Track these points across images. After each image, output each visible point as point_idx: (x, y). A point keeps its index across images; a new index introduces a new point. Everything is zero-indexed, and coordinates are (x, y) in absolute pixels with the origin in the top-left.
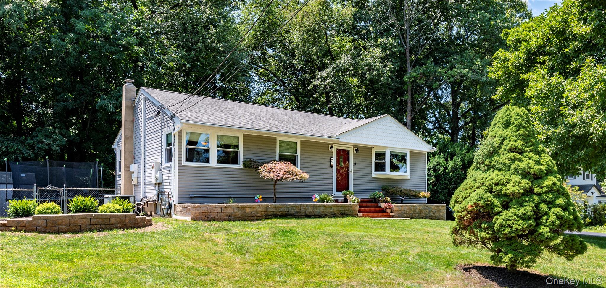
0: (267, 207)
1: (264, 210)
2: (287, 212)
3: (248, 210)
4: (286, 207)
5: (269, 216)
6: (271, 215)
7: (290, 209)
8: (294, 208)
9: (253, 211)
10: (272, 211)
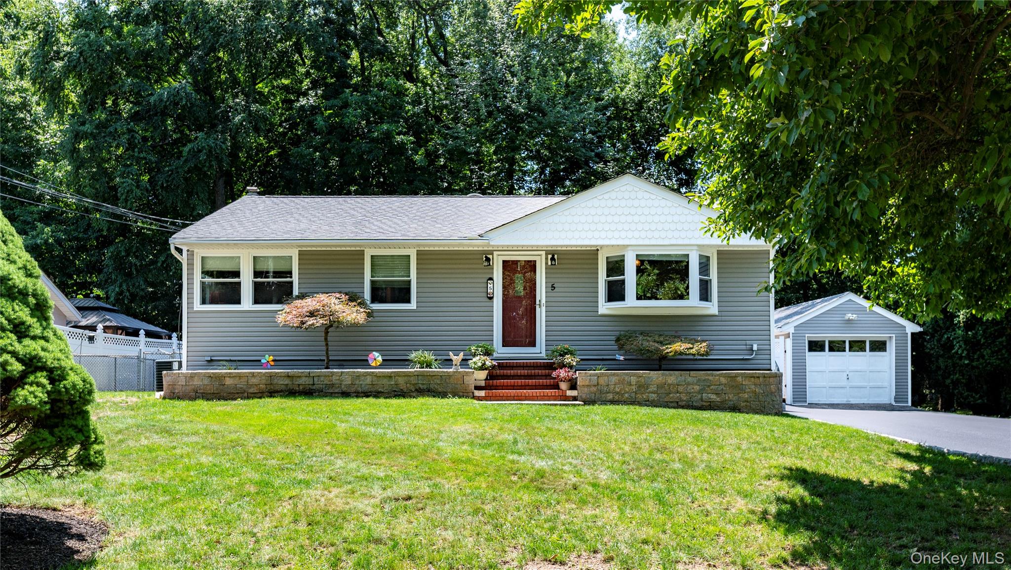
0: (271, 376)
1: (264, 382)
2: (311, 387)
3: (228, 382)
4: (308, 376)
5: (277, 392)
6: (281, 391)
7: (316, 379)
8: (322, 379)
10: (282, 383)
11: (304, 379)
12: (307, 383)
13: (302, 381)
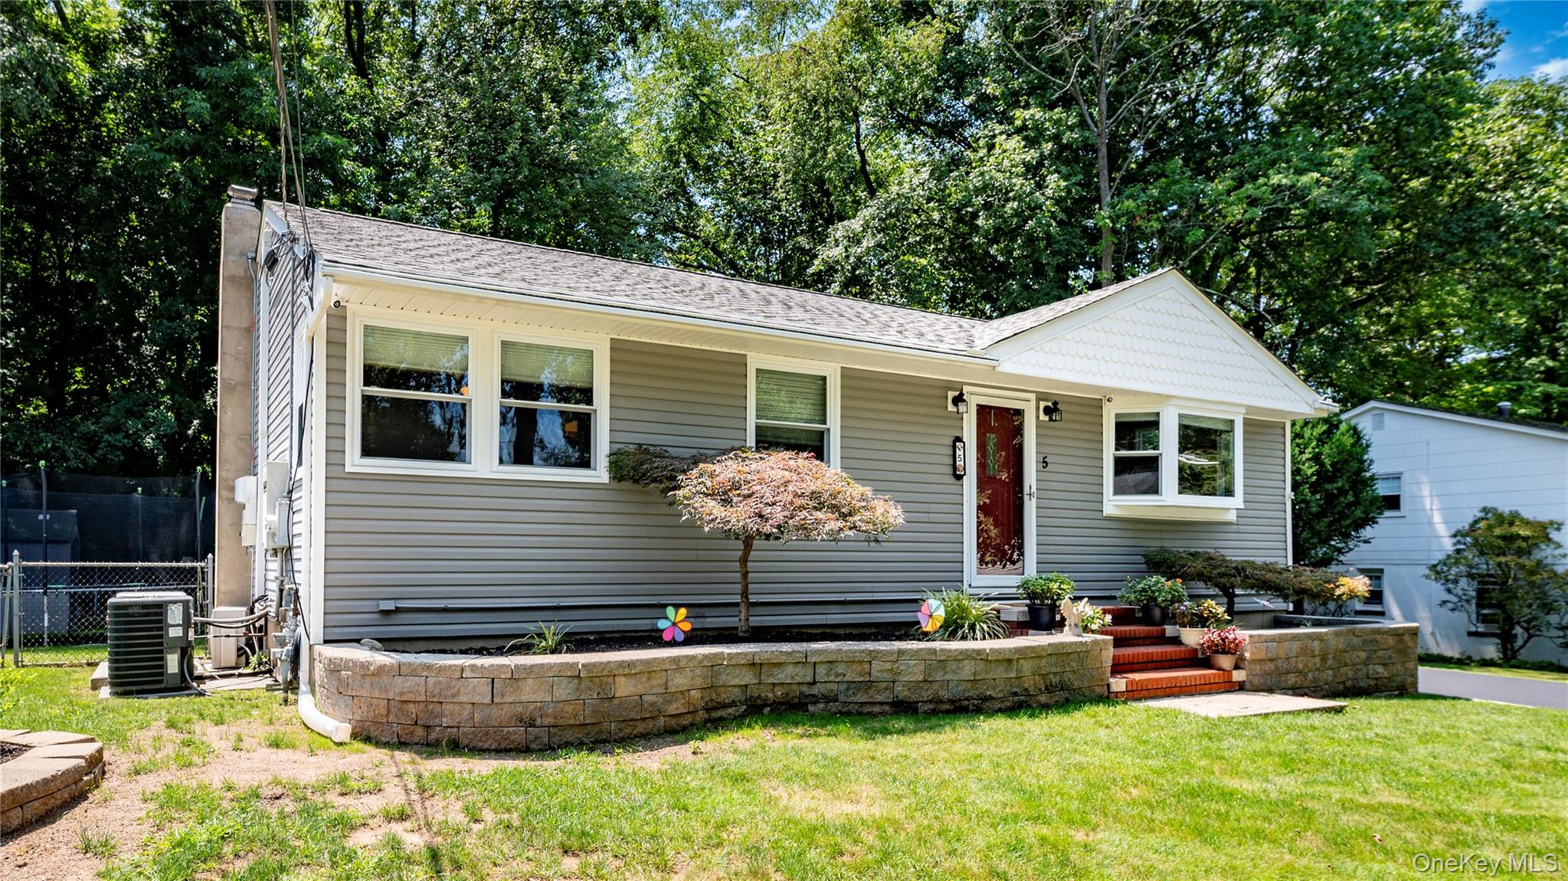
0: (713, 665)
1: (699, 682)
2: (805, 689)
3: (624, 688)
4: (803, 662)
5: (725, 706)
6: (733, 704)
7: (821, 670)
8: (841, 668)
9: (650, 690)
10: (736, 681)
11: (790, 669)
12: (798, 679)
13: (783, 676)
